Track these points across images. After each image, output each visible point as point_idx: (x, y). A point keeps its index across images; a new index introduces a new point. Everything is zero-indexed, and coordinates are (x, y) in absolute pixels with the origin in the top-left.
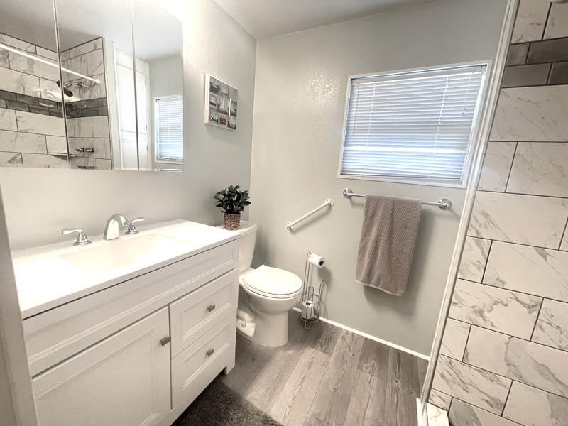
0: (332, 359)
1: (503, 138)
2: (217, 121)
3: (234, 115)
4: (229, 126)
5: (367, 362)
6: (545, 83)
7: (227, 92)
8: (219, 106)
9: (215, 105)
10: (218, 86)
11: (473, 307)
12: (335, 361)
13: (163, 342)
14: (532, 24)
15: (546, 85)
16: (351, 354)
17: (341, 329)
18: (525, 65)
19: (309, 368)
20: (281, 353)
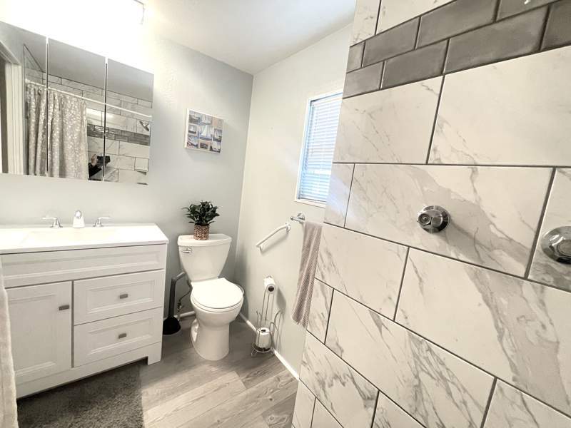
0: (244, 394)
1: (342, 158)
2: (197, 146)
3: (219, 141)
4: (211, 149)
5: (278, 413)
6: (378, 87)
7: (209, 122)
8: (199, 133)
9: (195, 133)
10: (199, 118)
11: (317, 373)
12: (247, 396)
13: (63, 308)
14: (367, 19)
15: (380, 89)
16: (270, 397)
17: (285, 368)
18: (361, 68)
19: (215, 391)
20: (205, 367)
